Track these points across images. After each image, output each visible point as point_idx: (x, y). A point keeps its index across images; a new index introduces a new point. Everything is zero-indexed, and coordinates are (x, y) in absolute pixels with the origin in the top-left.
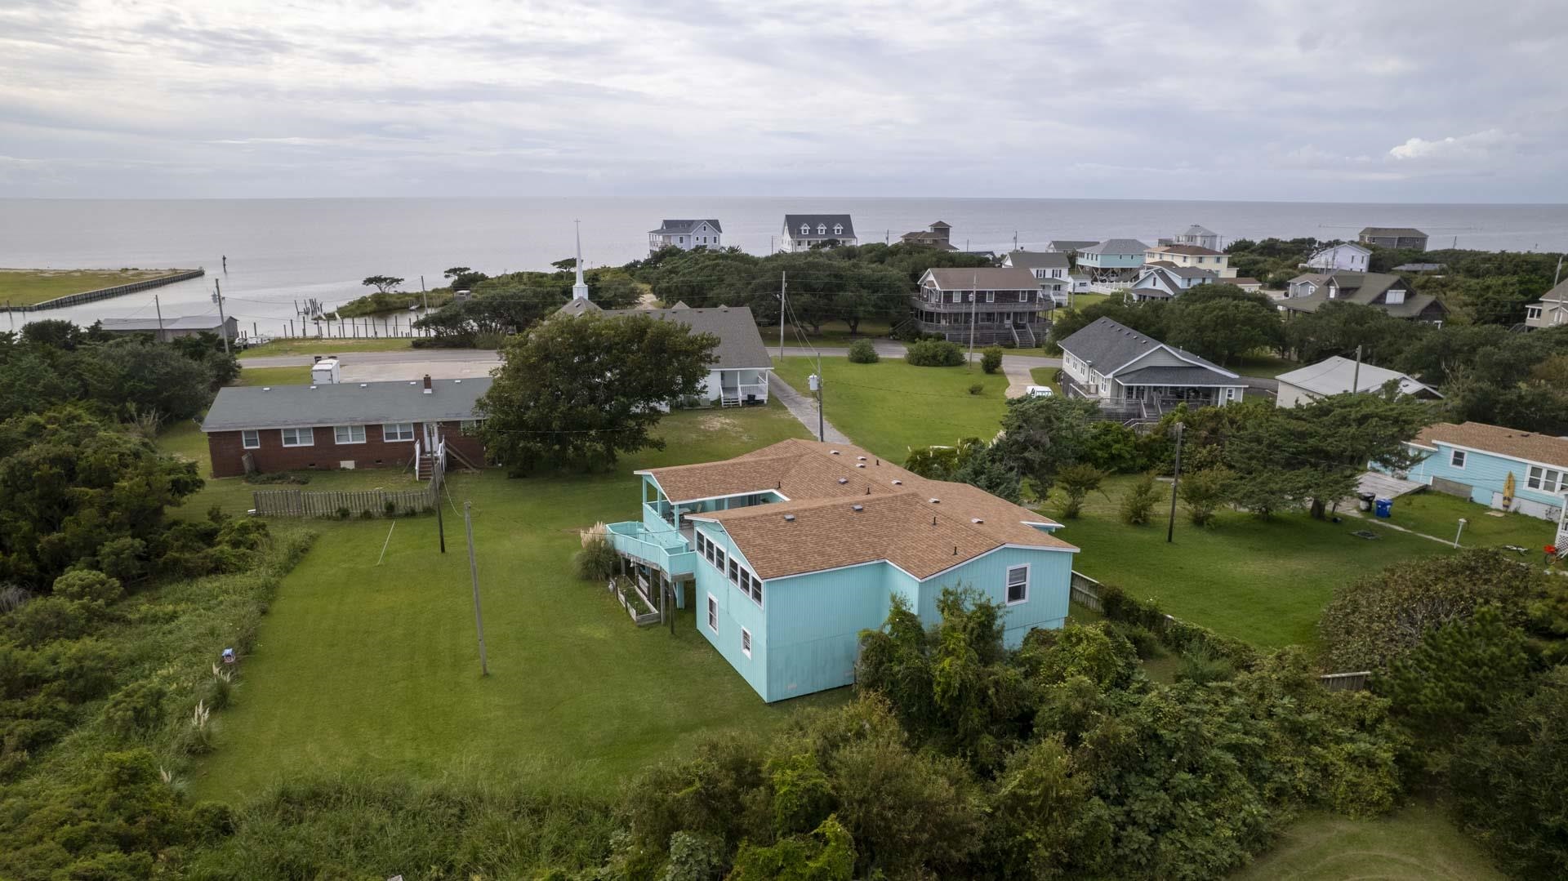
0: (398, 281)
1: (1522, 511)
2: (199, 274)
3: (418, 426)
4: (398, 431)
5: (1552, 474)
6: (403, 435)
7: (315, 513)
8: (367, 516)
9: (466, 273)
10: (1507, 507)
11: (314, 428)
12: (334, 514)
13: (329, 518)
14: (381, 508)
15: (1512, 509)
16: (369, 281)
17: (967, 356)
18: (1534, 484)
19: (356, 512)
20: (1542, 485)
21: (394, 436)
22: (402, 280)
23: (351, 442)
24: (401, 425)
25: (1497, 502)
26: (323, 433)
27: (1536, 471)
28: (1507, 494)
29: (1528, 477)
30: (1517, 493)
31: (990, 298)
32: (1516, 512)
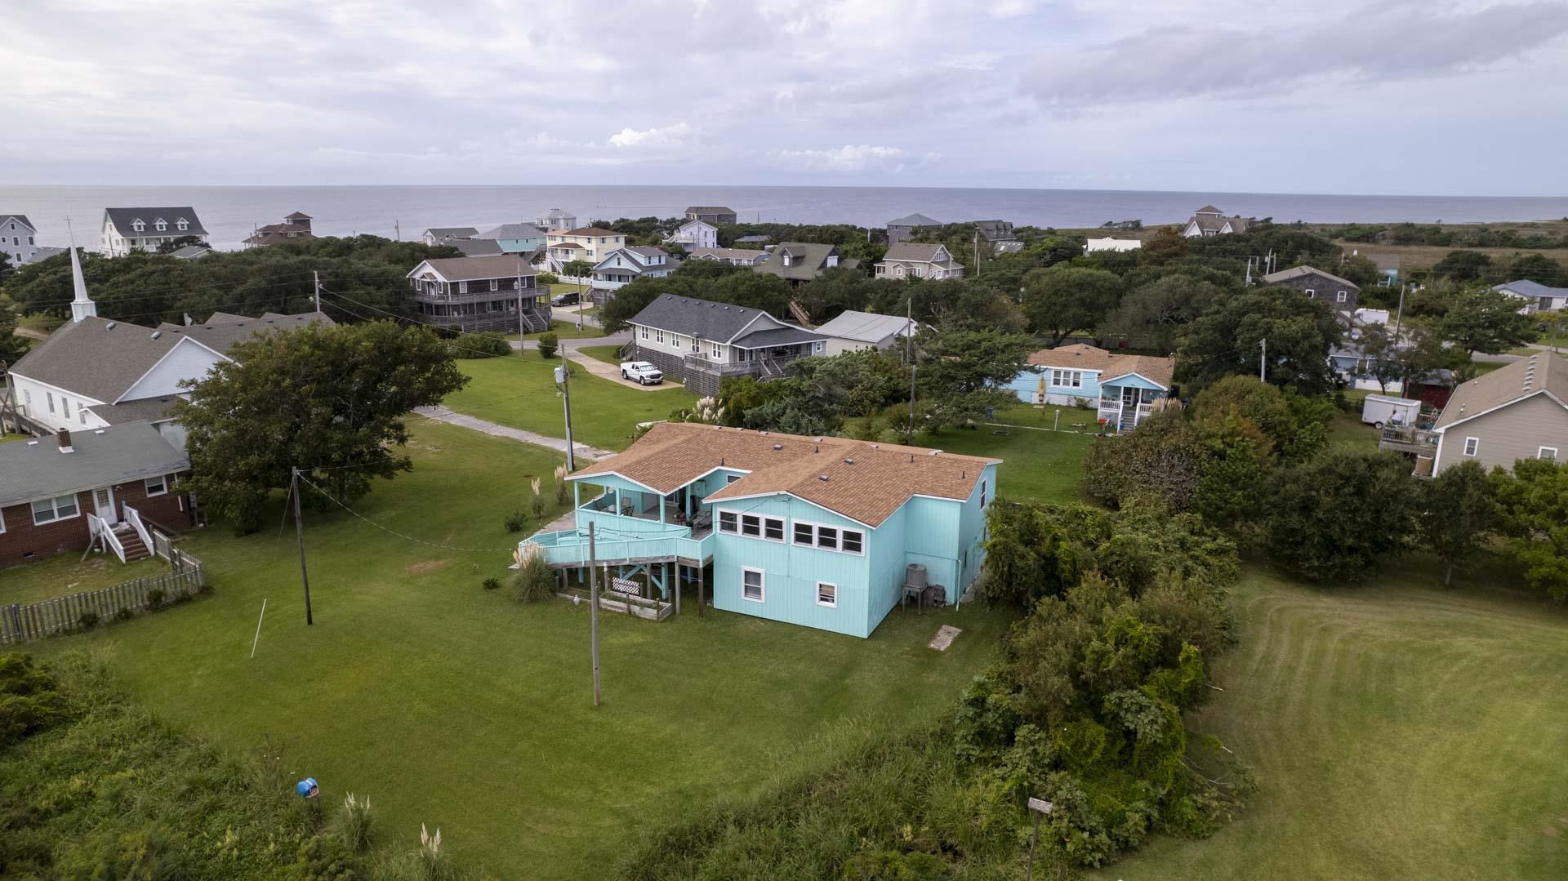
1: (1051, 403)
3: (85, 497)
4: (55, 508)
5: (1067, 374)
6: (62, 512)
7: (44, 631)
8: (125, 616)
10: (1041, 401)
12: (74, 626)
13: (68, 632)
14: (143, 601)
15: (1045, 402)
17: (515, 344)
18: (1057, 382)
19: (106, 615)
20: (1061, 382)
21: (50, 514)
24: (58, 499)
25: (1035, 399)
27: (1057, 373)
28: (1041, 392)
29: (1052, 378)
30: (1047, 391)
31: (494, 287)
32: (1048, 404)
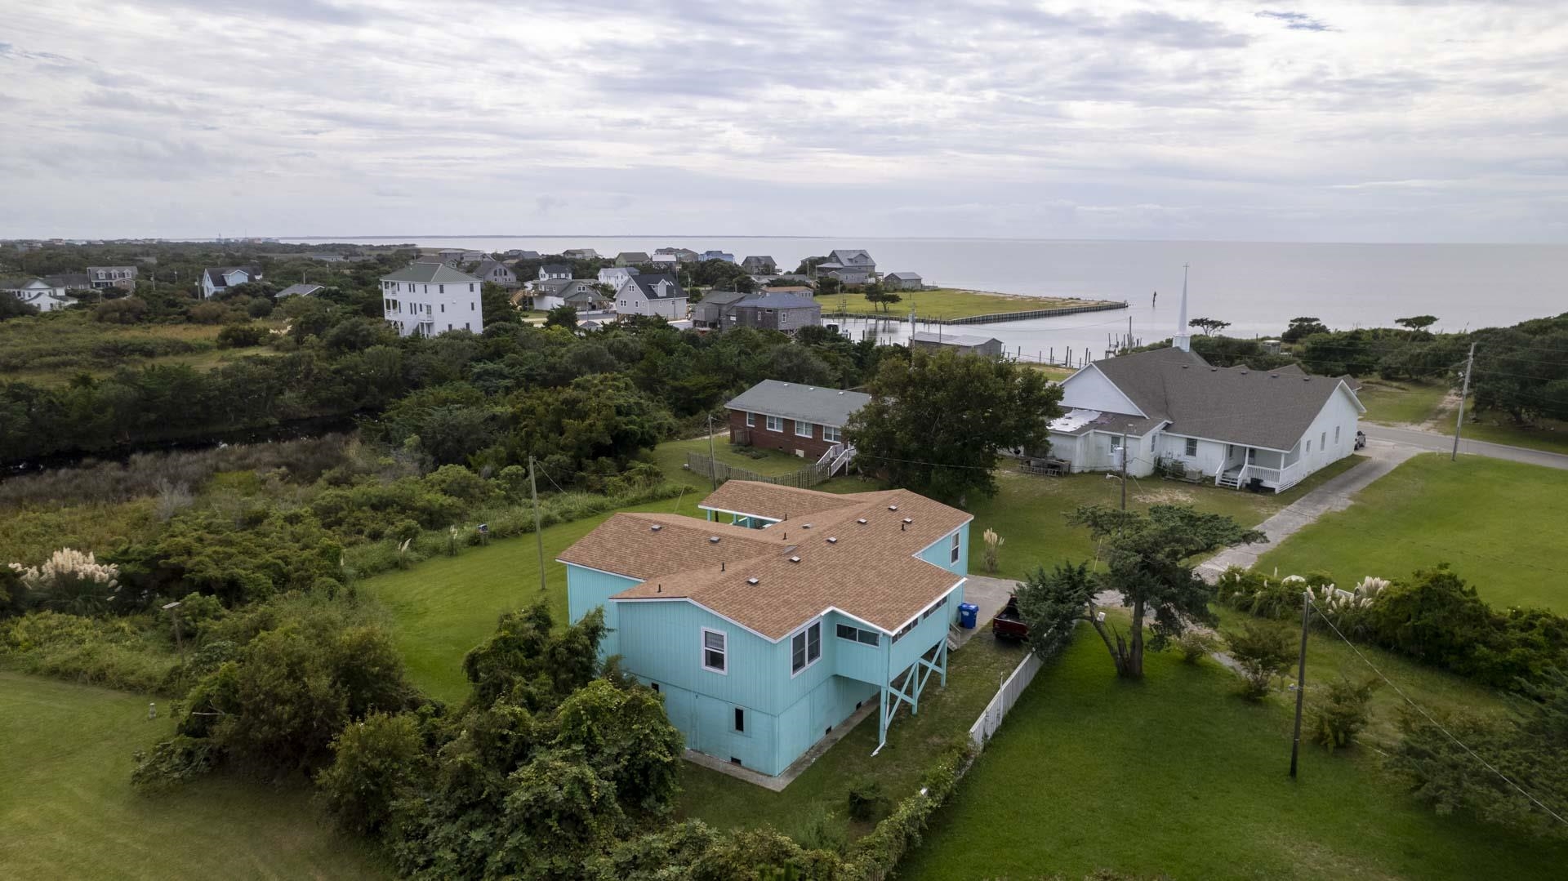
0: (1223, 325)
2: (1123, 306)
9: (1314, 323)
11: (784, 420)
16: (1195, 322)
22: (1228, 324)
23: (804, 436)
26: (789, 424)
